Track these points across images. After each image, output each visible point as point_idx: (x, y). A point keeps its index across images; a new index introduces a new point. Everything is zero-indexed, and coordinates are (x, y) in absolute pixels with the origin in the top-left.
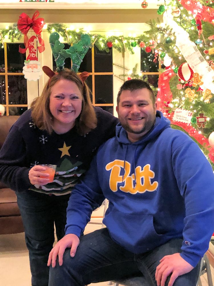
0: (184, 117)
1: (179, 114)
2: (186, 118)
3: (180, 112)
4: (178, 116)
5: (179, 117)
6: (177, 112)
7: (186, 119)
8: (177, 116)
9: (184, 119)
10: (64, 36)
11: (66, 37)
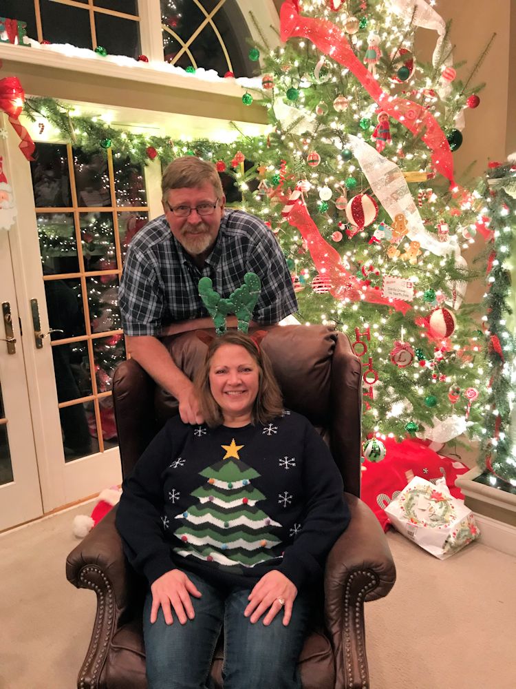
0: (402, 291)
1: (392, 286)
2: (404, 291)
3: (392, 282)
4: (391, 289)
5: (392, 292)
6: (387, 283)
7: (405, 293)
8: (389, 289)
9: (402, 293)
10: (61, 128)
11: (66, 130)
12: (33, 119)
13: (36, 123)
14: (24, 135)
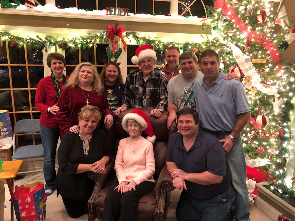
10: (137, 40)
11: (138, 41)
12: (128, 39)
13: (129, 40)
14: (125, 44)
